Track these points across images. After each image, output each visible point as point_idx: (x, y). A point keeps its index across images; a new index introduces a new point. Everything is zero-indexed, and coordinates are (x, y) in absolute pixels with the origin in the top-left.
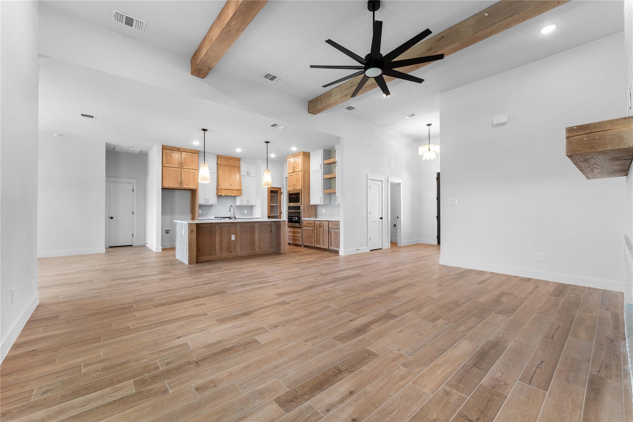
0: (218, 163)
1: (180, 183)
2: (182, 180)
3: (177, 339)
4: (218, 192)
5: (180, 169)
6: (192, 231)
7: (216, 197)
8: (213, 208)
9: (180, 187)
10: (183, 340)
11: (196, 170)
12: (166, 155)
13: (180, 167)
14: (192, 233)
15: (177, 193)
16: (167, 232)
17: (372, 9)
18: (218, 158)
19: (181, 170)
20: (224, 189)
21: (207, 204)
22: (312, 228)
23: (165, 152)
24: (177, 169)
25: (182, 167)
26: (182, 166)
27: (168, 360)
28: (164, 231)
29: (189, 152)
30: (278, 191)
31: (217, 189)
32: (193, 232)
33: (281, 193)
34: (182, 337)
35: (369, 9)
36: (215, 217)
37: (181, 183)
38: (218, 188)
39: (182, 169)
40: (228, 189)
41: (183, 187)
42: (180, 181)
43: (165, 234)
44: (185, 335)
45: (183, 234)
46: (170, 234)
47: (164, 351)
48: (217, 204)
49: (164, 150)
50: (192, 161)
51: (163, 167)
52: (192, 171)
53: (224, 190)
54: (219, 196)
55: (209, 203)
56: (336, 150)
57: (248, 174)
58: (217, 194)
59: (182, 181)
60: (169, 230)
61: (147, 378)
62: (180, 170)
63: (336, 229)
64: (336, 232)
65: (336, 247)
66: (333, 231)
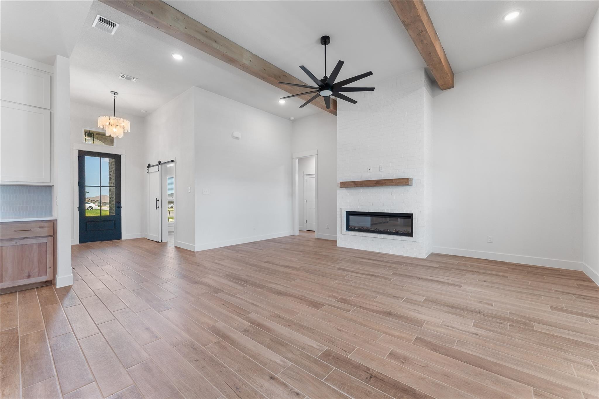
3: (479, 334)
10: (475, 330)
17: (324, 44)
27: (500, 325)
34: (474, 333)
35: (322, 43)
44: (468, 332)
47: (500, 332)
61: (522, 325)
63: (25, 238)
64: (26, 244)
65: (26, 277)
66: (12, 246)
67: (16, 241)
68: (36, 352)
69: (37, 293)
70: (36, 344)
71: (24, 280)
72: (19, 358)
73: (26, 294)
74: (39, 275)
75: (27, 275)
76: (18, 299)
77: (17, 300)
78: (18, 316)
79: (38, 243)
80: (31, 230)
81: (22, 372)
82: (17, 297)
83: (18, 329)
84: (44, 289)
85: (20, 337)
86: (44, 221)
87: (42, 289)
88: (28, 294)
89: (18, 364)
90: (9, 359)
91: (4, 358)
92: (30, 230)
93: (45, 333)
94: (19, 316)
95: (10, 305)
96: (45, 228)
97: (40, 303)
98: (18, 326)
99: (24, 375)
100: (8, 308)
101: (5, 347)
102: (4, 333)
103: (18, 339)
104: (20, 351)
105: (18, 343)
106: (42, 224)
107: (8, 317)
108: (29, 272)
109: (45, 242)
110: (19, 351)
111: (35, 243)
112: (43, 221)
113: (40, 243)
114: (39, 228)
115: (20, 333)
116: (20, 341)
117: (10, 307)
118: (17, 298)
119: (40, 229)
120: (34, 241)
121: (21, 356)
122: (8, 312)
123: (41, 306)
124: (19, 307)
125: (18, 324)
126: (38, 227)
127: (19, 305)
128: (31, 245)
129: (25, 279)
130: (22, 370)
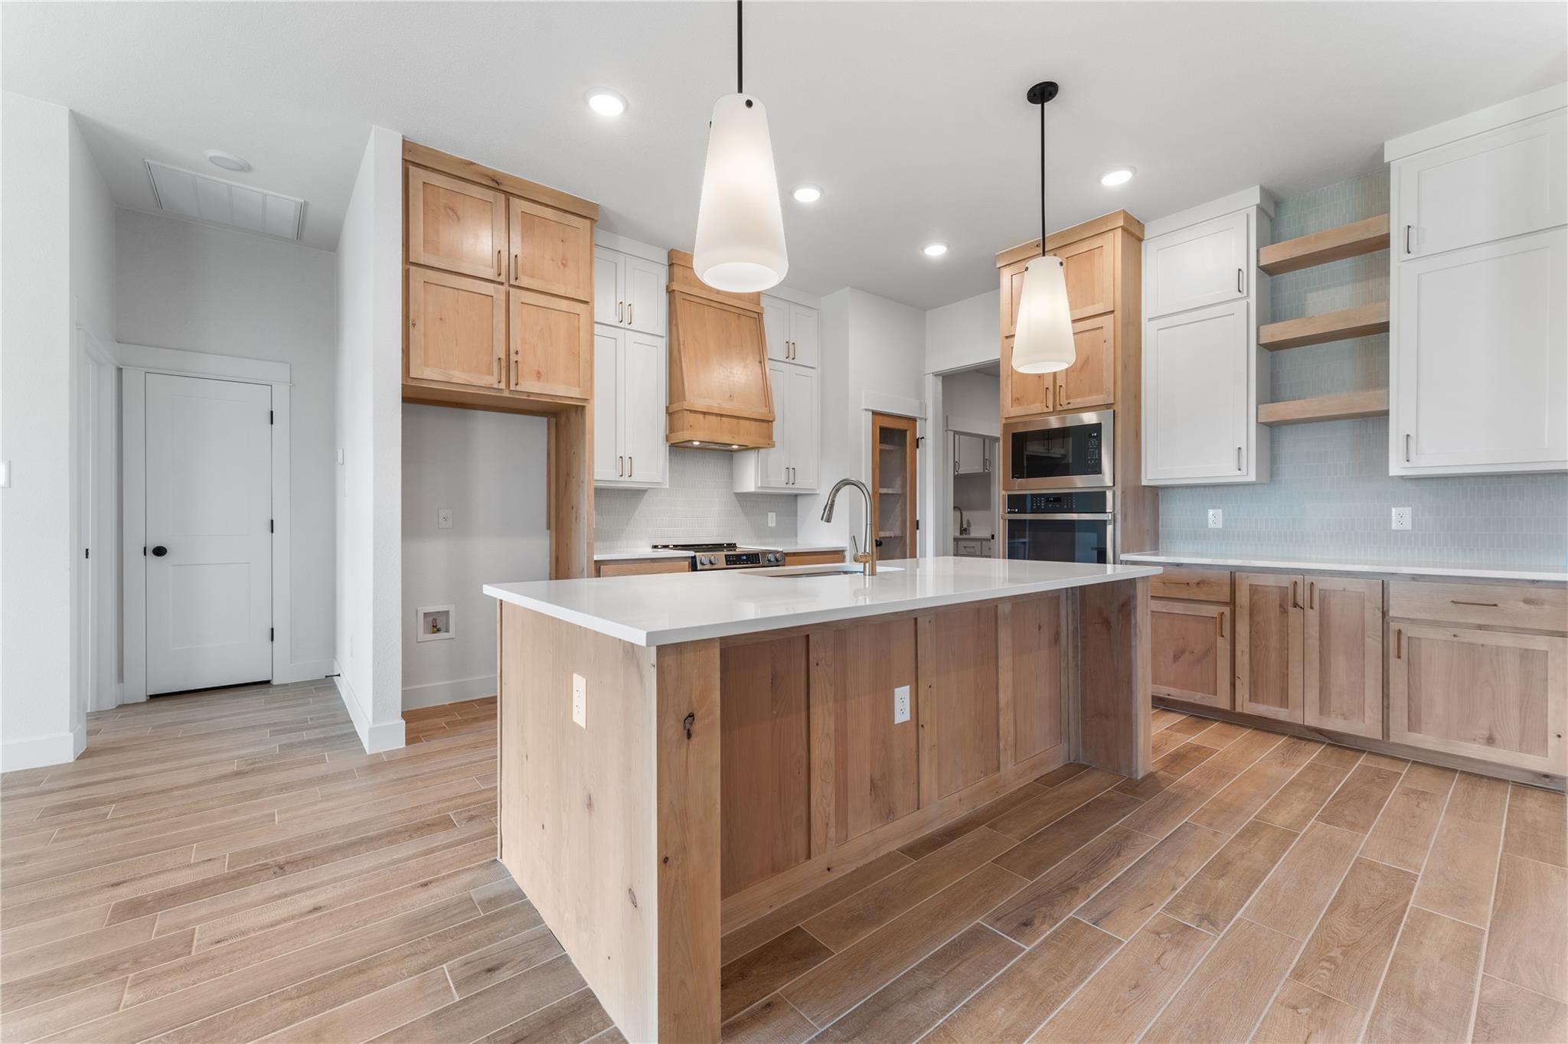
0: (675, 287)
1: (503, 364)
2: (512, 351)
4: (672, 428)
5: (503, 288)
6: (691, 716)
7: (663, 449)
8: (645, 506)
9: (503, 386)
11: (582, 305)
12: (425, 203)
13: (502, 279)
14: (689, 736)
15: (486, 428)
16: (436, 624)
18: (671, 265)
19: (508, 294)
20: (704, 413)
21: (625, 483)
22: (1213, 611)
23: (421, 186)
24: (488, 289)
25: (512, 282)
26: (512, 277)
28: (421, 617)
29: (547, 206)
30: (905, 431)
31: (670, 413)
32: (697, 726)
33: (917, 443)
36: (655, 547)
37: (508, 365)
38: (675, 407)
39: (512, 290)
40: (721, 415)
41: (519, 388)
42: (503, 357)
43: (424, 636)
45: (579, 717)
46: (452, 633)
48: (667, 487)
49: (412, 169)
50: (564, 258)
51: (412, 269)
52: (564, 305)
53: (701, 416)
54: (678, 449)
55: (633, 479)
56: (1389, 163)
57: (791, 354)
58: (667, 438)
59: (513, 358)
60: (447, 613)
62: (503, 297)
63: (1480, 627)
64: (1483, 645)
65: (1483, 738)
66: (1445, 641)
67: (1456, 631)
68: (1433, 987)
69: (1508, 799)
70: (1441, 960)
71: (1478, 746)
72: (1382, 971)
73: (1479, 789)
74: (1520, 745)
75: (1486, 733)
76: (1453, 793)
77: (1448, 794)
78: (1432, 845)
79: (1520, 649)
80: (1499, 605)
81: (1372, 1020)
82: (1453, 786)
83: (1416, 881)
84: (1536, 796)
85: (1412, 908)
86: (1539, 584)
87: (1529, 792)
88: (1482, 791)
89: (1374, 988)
90: (1360, 954)
91: (1352, 942)
92: (1496, 605)
93: (1481, 943)
94: (1434, 847)
95: (1425, 800)
96: (1543, 604)
97: (1506, 835)
98: (1419, 871)
99: (1373, 1034)
100: (1418, 806)
101: (1367, 911)
102: (1380, 872)
103: (1404, 912)
104: (1395, 952)
105: (1399, 924)
106: (1533, 592)
107: (1407, 833)
108: (1490, 727)
109: (1542, 649)
110: (1391, 949)
111: (1510, 648)
112: (1538, 581)
113: (1527, 650)
114: (1522, 604)
115: (1416, 896)
116: (1406, 922)
117: (1424, 805)
118: (1450, 788)
119: (1526, 607)
120: (1507, 641)
121: (1390, 970)
122: (1414, 817)
123: (1506, 846)
124: (1444, 817)
125: (1422, 865)
126: (1520, 601)
127: (1445, 812)
128: (1499, 650)
129: (1479, 743)
130: (1375, 1013)
